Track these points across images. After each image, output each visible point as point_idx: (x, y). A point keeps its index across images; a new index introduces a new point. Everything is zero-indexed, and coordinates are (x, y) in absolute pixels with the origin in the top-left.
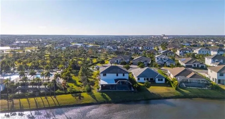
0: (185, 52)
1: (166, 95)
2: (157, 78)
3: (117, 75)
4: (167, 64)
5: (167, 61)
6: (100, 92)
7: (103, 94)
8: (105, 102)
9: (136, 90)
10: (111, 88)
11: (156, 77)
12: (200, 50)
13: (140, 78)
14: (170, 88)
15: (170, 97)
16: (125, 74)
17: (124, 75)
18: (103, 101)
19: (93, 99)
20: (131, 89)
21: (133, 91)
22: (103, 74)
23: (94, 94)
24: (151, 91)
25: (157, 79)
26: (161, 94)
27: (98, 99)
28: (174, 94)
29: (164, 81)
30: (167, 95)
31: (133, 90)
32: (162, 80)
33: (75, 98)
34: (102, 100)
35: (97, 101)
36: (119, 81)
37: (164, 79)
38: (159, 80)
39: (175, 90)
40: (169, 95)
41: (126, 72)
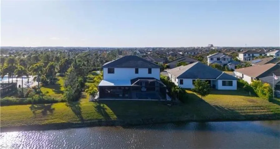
0: (253, 55)
1: (248, 111)
2: (220, 79)
3: (137, 72)
4: (229, 66)
5: (229, 62)
6: (95, 101)
7: (102, 105)
8: (102, 122)
9: (177, 100)
10: (121, 95)
11: (218, 77)
12: (278, 52)
13: (185, 81)
14: (254, 98)
15: (260, 115)
16: (153, 70)
17: (150, 72)
18: (96, 119)
19: (74, 114)
20: (165, 98)
21: (169, 102)
22: (108, 69)
23: (80, 106)
24: (210, 102)
25: (220, 82)
26: (237, 108)
27: (84, 116)
28: (268, 109)
29: (234, 86)
30: (252, 111)
31: (169, 99)
32: (231, 84)
33: (34, 112)
34: (95, 117)
35: (82, 119)
36: (139, 80)
37: (235, 83)
38: (224, 84)
39: (268, 101)
40: (256, 111)
41: (154, 66)
